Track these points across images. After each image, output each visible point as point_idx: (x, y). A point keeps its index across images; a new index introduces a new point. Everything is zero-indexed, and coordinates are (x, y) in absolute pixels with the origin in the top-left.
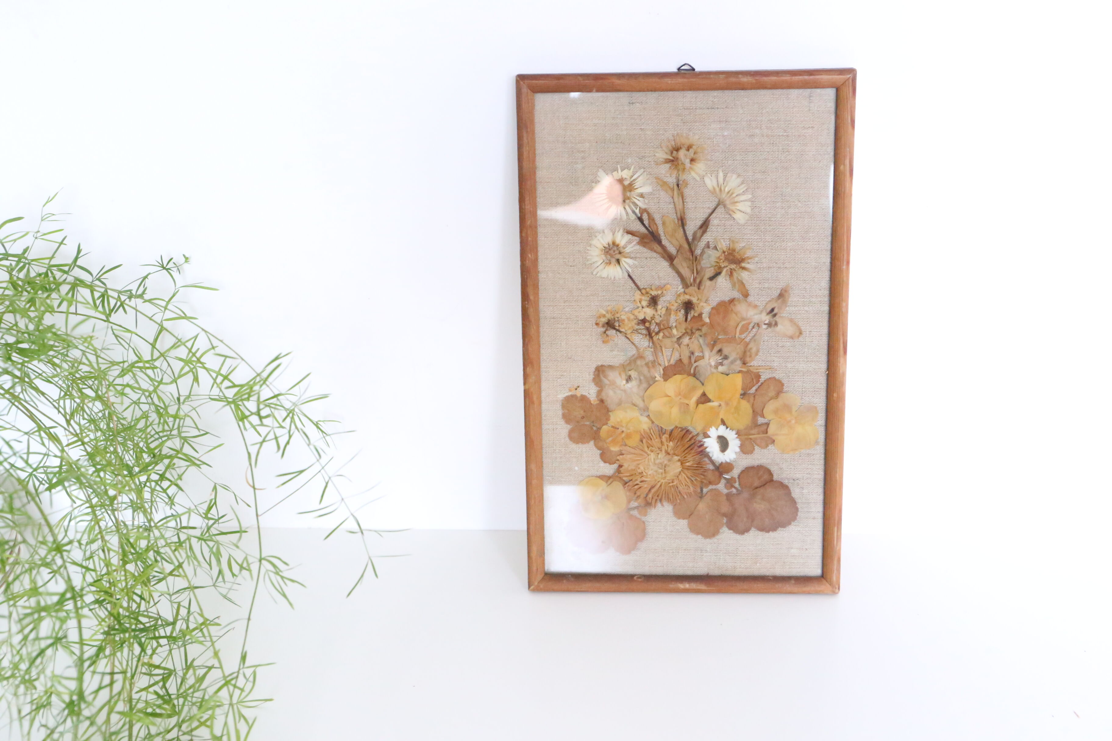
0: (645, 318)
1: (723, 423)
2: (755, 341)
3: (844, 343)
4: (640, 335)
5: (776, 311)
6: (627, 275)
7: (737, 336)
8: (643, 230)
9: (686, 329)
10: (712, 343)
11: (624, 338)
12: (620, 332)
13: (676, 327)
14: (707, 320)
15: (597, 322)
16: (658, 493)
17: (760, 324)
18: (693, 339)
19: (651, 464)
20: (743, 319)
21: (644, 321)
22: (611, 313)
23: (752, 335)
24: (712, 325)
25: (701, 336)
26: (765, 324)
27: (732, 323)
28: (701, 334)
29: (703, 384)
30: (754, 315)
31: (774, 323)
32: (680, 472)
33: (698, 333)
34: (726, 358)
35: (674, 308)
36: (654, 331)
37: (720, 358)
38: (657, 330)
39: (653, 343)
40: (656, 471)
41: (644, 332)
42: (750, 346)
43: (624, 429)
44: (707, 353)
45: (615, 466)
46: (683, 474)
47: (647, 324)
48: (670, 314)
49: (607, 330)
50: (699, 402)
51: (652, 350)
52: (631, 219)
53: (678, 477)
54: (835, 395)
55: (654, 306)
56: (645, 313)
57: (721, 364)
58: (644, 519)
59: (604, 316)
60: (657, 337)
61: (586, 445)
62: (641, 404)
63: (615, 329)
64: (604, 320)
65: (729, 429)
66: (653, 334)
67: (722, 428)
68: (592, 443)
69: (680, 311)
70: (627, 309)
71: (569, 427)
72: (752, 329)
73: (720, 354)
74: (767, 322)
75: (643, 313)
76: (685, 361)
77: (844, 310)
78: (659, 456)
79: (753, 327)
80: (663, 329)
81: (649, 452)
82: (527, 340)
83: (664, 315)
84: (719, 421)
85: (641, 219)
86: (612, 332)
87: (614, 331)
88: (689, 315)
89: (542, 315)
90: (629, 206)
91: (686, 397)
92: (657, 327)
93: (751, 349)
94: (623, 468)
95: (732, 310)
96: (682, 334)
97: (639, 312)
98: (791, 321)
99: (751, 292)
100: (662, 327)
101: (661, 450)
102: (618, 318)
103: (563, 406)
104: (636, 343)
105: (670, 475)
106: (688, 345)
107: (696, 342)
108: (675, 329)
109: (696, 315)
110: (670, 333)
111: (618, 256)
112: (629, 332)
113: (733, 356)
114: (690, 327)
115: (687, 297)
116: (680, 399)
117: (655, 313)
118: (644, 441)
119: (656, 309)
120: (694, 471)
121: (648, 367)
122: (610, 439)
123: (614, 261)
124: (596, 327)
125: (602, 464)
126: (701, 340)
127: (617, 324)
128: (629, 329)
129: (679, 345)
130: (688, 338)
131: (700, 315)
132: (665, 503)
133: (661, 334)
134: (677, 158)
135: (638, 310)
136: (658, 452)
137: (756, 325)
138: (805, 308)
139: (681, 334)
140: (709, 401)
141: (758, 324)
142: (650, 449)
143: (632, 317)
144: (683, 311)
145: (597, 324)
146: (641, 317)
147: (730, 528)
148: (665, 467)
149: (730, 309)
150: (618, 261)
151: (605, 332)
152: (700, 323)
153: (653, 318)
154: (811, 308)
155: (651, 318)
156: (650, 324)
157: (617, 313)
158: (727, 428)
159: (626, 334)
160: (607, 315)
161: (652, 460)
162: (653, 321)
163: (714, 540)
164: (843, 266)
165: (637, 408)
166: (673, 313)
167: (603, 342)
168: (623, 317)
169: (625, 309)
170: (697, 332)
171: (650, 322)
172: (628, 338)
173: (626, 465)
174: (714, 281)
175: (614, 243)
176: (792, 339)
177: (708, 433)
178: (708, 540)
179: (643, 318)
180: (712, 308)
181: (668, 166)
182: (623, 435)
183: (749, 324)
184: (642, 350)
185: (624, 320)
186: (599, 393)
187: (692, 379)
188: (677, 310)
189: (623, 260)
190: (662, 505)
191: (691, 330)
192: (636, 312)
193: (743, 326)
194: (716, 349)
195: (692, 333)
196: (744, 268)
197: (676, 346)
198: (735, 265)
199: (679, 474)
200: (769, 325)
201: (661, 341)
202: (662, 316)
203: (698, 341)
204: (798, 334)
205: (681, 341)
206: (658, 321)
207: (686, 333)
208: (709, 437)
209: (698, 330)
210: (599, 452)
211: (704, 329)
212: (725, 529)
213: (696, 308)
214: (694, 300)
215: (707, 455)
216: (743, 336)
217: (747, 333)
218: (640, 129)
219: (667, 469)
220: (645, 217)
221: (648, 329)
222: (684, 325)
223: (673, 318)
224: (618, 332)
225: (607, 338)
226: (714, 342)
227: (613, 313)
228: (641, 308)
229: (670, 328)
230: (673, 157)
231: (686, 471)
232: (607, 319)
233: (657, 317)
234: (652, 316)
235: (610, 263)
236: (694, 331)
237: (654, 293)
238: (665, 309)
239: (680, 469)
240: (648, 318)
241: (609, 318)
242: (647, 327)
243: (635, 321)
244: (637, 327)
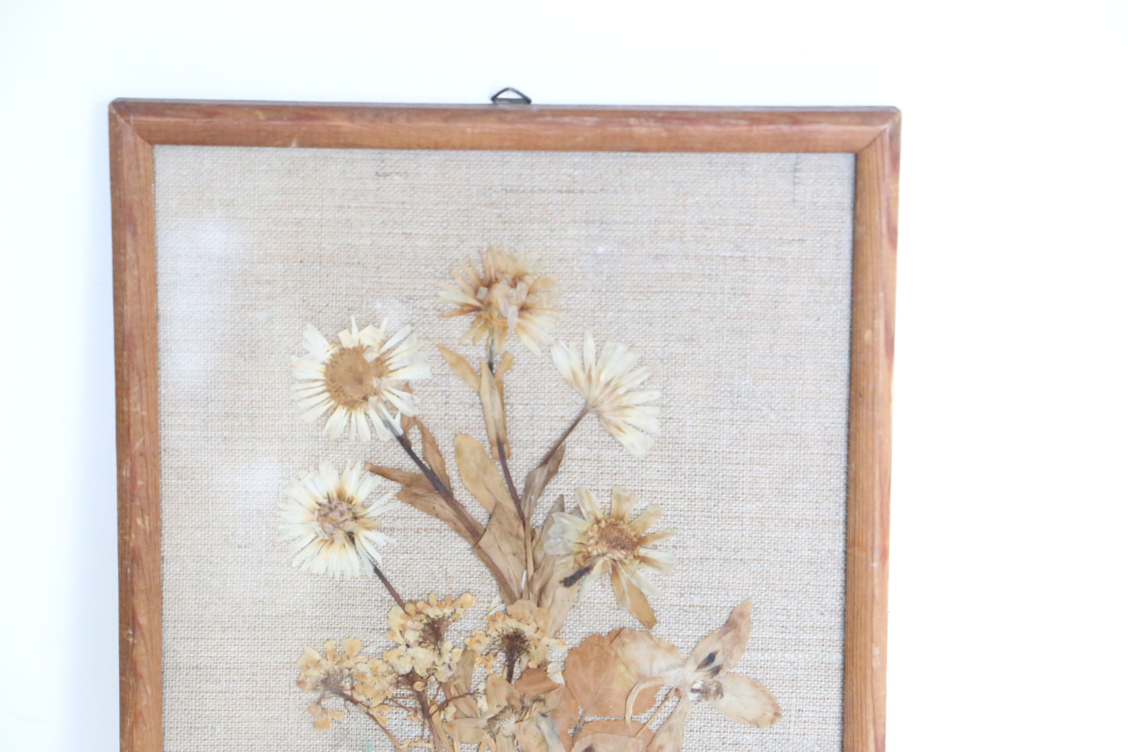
0: (413, 671)
2: (670, 729)
3: (876, 739)
4: (401, 710)
5: (717, 662)
6: (371, 569)
7: (628, 718)
8: (410, 466)
9: (508, 699)
10: (571, 731)
11: (363, 718)
12: (355, 703)
13: (485, 692)
14: (559, 679)
15: (300, 679)
17: (681, 689)
18: (525, 723)
20: (642, 678)
21: (410, 678)
22: (334, 657)
23: (662, 715)
24: (569, 691)
25: (544, 715)
26: (693, 691)
27: (618, 687)
28: (544, 710)
30: (667, 670)
31: (714, 688)
33: (536, 709)
35: (480, 648)
36: (433, 703)
38: (441, 698)
39: (431, 728)
41: (412, 703)
42: (658, 742)
47: (418, 686)
48: (472, 663)
49: (322, 697)
51: (430, 746)
52: (382, 438)
55: (436, 644)
56: (413, 658)
59: (317, 664)
60: (442, 717)
63: (342, 695)
64: (316, 674)
66: (433, 709)
69: (495, 655)
70: (371, 650)
72: (663, 702)
74: (697, 686)
75: (408, 659)
77: (876, 663)
79: (666, 698)
80: (456, 698)
82: (129, 721)
83: (457, 664)
85: (404, 441)
87: (341, 700)
88: (516, 664)
89: (168, 660)
90: (378, 410)
92: (441, 693)
93: (662, 747)
95: (617, 656)
96: (500, 709)
97: (400, 657)
98: (755, 683)
99: (662, 615)
100: (453, 692)
102: (350, 669)
104: (391, 728)
106: (514, 737)
107: (533, 728)
108: (484, 697)
109: (533, 665)
110: (471, 707)
111: (351, 526)
112: (376, 702)
114: (518, 695)
115: (511, 625)
117: (436, 659)
119: (440, 650)
123: (340, 536)
124: (298, 689)
126: (544, 725)
127: (347, 684)
128: (376, 695)
129: (494, 737)
130: (514, 719)
131: (542, 666)
133: (451, 709)
134: (489, 304)
135: (396, 652)
137: (673, 693)
138: (786, 655)
139: (497, 711)
141: (677, 690)
143: (383, 668)
144: (502, 657)
145: (300, 683)
146: (405, 668)
149: (613, 654)
150: (351, 537)
151: (319, 703)
152: (545, 685)
153: (432, 671)
154: (800, 656)
155: (428, 670)
156: (426, 685)
157: (348, 658)
159: (368, 707)
160: (324, 662)
162: (433, 678)
164: (873, 561)
166: (478, 660)
167: (315, 725)
168: (362, 668)
169: (365, 650)
170: (535, 705)
171: (425, 681)
172: (372, 717)
174: (575, 587)
175: (341, 496)
176: (758, 727)
179: (408, 670)
180: (571, 651)
181: (468, 319)
183: (657, 688)
184: (406, 746)
185: (363, 675)
188: (487, 654)
189: (362, 535)
191: (522, 701)
192: (392, 657)
193: (642, 693)
194: (581, 746)
195: (523, 708)
196: (644, 560)
197: (487, 736)
198: (623, 552)
200: (704, 692)
201: (451, 725)
202: (454, 667)
203: (539, 727)
204: (770, 715)
205: (497, 726)
206: (443, 680)
207: (511, 707)
209: (537, 700)
211: (553, 700)
213: (532, 650)
214: (528, 631)
216: (642, 718)
217: (653, 709)
218: (404, 234)
220: (414, 436)
221: (420, 696)
222: (504, 690)
223: (478, 671)
224: (348, 702)
225: (325, 716)
226: (575, 729)
227: (338, 659)
228: (403, 647)
229: (472, 694)
230: (480, 301)
232: (323, 671)
233: (440, 669)
234: (429, 666)
235: (333, 542)
236: (527, 702)
237: (434, 613)
238: (461, 650)
240: (421, 671)
241: (327, 668)
242: (418, 692)
243: (389, 678)
244: (393, 691)
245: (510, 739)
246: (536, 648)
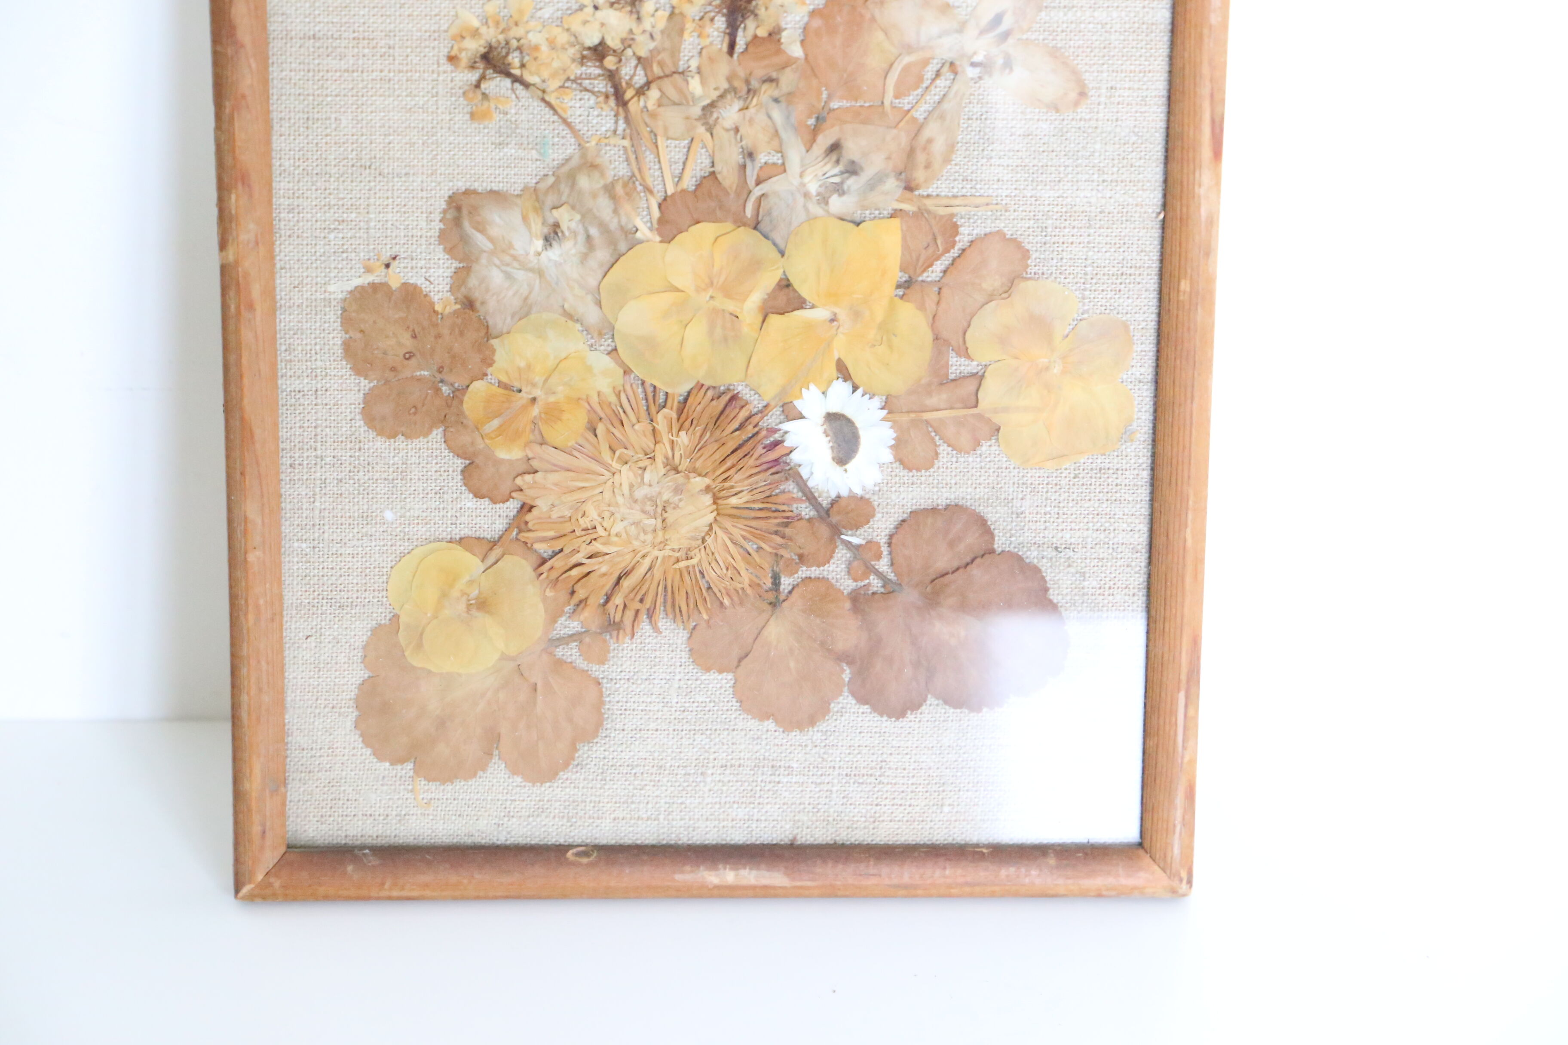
0: (602, 43)
1: (843, 372)
2: (942, 117)
3: (1213, 121)
4: (587, 95)
5: (1007, 23)
7: (887, 103)
9: (729, 79)
10: (811, 121)
11: (537, 106)
12: (526, 85)
13: (699, 71)
14: (796, 51)
15: (453, 53)
16: (642, 592)
17: (957, 63)
18: (752, 110)
19: (620, 499)
20: (909, 49)
21: (599, 52)
22: (497, 23)
23: (932, 98)
24: (810, 68)
25: (776, 100)
26: (973, 65)
27: (874, 62)
28: (776, 93)
29: (782, 253)
30: (940, 37)
31: (1000, 61)
32: (711, 525)
33: (767, 92)
34: (853, 170)
35: (692, 11)
36: (629, 84)
37: (836, 170)
38: (640, 79)
39: (627, 120)
40: (636, 524)
41: (602, 85)
42: (926, 133)
43: (538, 393)
44: (795, 154)
45: (512, 507)
46: (720, 533)
47: (610, 62)
48: (681, 31)
49: (483, 78)
50: (767, 311)
51: (626, 143)
53: (703, 540)
54: (1184, 285)
55: (633, 5)
56: (603, 25)
57: (838, 188)
58: (596, 670)
59: (475, 33)
60: (642, 103)
61: (420, 442)
62: (592, 315)
63: (508, 75)
64: (474, 47)
65: (860, 392)
66: (629, 94)
67: (840, 388)
68: (437, 434)
69: (712, 20)
70: (546, 13)
71: (365, 384)
72: (933, 80)
73: (834, 157)
74: (978, 58)
75: (597, 25)
76: (728, 177)
77: (1214, 19)
78: (647, 476)
79: (938, 74)
80: (660, 78)
81: (615, 465)
83: (662, 32)
84: (831, 370)
86: (497, 85)
87: (508, 82)
88: (740, 33)
89: (275, 26)
91: (727, 292)
92: (640, 72)
93: (930, 141)
94: (535, 511)
95: (873, 19)
96: (717, 93)
97: (585, 22)
98: (1055, 53)
100: (657, 70)
101: (653, 459)
102: (519, 40)
103: (347, 321)
104: (573, 119)
105: (679, 538)
106: (737, 130)
107: (761, 118)
108: (697, 78)
109: (762, 33)
110: (680, 91)
112: (553, 85)
113: (874, 165)
114: (742, 73)
116: (712, 297)
117: (634, 26)
118: (601, 429)
119: (638, 13)
120: (754, 523)
121: (613, 197)
122: (496, 423)
124: (449, 67)
125: (469, 502)
126: (777, 114)
127: (514, 59)
128: (554, 75)
129: (710, 130)
130: (737, 105)
131: (774, 34)
132: (664, 623)
133: (654, 94)
135: (581, 16)
136: (641, 464)
137: (946, 68)
138: (1096, 14)
139: (714, 95)
140: (800, 304)
141: (952, 64)
142: (617, 453)
143: (563, 38)
144: (721, 22)
145: (452, 59)
146: (593, 40)
147: (862, 700)
148: (664, 509)
149: (868, 16)
151: (478, 86)
152: (777, 60)
153: (628, 42)
154: (1115, 15)
155: (623, 41)
156: (620, 61)
157: (516, 24)
158: (855, 388)
159: (544, 91)
160: (483, 30)
161: (626, 489)
162: (629, 52)
163: (814, 734)
165: (578, 326)
166: (689, 26)
167: (473, 116)
168: (534, 38)
169: (539, 14)
170: (765, 87)
171: (619, 55)
172: (549, 104)
173: (542, 505)
176: (1057, 111)
177: (798, 404)
178: (795, 736)
179: (596, 41)
180: (813, 13)
182: (535, 411)
183: (926, 62)
184: (593, 143)
185: (536, 48)
186: (461, 276)
187: (746, 235)
188: (701, 19)
190: (656, 629)
191: (747, 82)
192: (575, 24)
193: (906, 69)
194: (824, 140)
195: (749, 91)
197: (701, 130)
199: (708, 533)
200: (987, 66)
201: (653, 115)
202: (658, 36)
203: (770, 117)
204: (1073, 95)
205: (715, 115)
206: (643, 53)
207: (733, 90)
208: (801, 416)
209: (770, 80)
210: (460, 463)
211: (788, 79)
212: (846, 700)
213: (762, 12)
215: (793, 474)
216: (905, 103)
217: (919, 91)
219: (671, 516)
221: (612, 76)
222: (724, 67)
223: (690, 42)
224: (517, 85)
225: (486, 104)
226: (818, 118)
227: (503, 25)
228: (590, 10)
229: (682, 73)
231: (728, 523)
232: (482, 42)
233: (640, 38)
234: (624, 35)
236: (754, 84)
238: (667, 14)
239: (710, 517)
240: (613, 43)
241: (489, 39)
242: (610, 71)
243: (572, 51)
244: (577, 70)
245: (732, 133)
246: (767, 8)
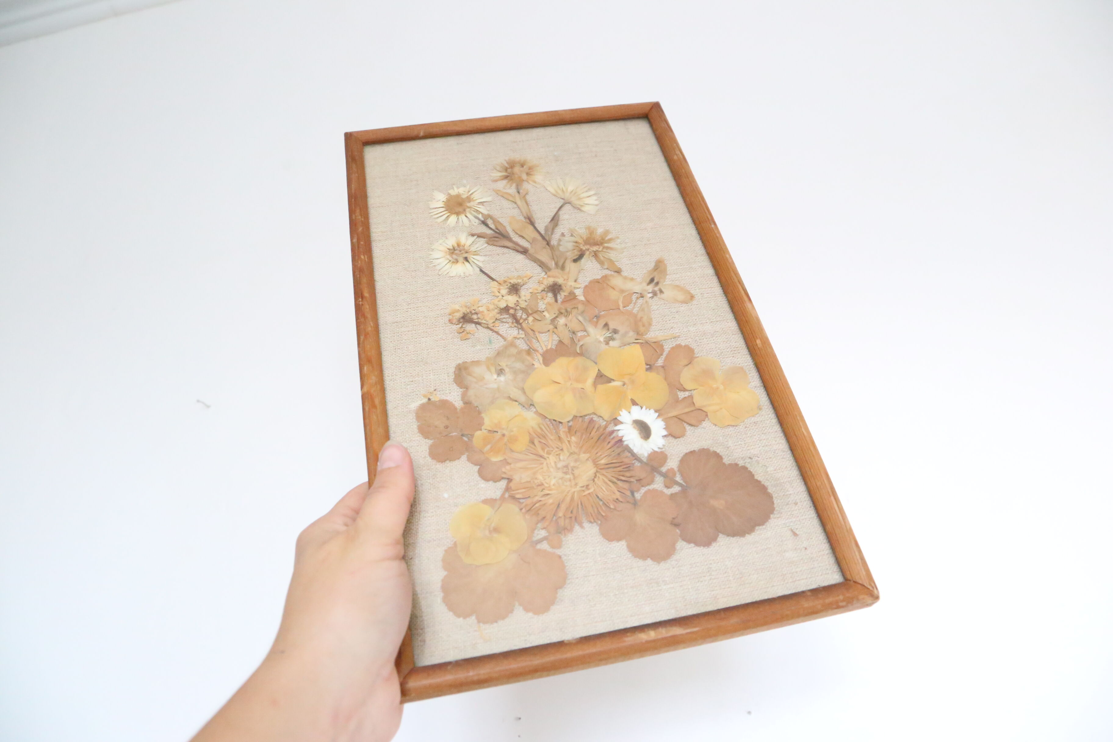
0: (507, 306)
1: (634, 403)
2: (644, 311)
4: (505, 324)
5: (656, 279)
6: (478, 269)
7: (621, 309)
8: (489, 232)
9: (558, 310)
10: (594, 319)
11: (486, 330)
12: (480, 324)
13: (546, 310)
14: (582, 298)
15: (450, 319)
16: (571, 508)
17: (643, 293)
18: (570, 318)
19: (552, 470)
20: (623, 291)
21: (507, 309)
22: (466, 307)
23: (638, 306)
24: (588, 302)
25: (579, 314)
26: (649, 293)
27: (612, 298)
28: (578, 312)
29: (596, 363)
30: (633, 287)
32: (595, 473)
33: (574, 312)
34: (615, 331)
35: (539, 292)
36: (521, 317)
37: (609, 333)
38: (524, 315)
39: (522, 329)
40: (562, 478)
41: (510, 320)
42: (639, 317)
43: (505, 432)
44: (591, 329)
45: (503, 484)
46: (601, 477)
47: (512, 311)
48: (537, 299)
49: (463, 325)
50: (595, 384)
51: (524, 337)
52: (475, 224)
53: (594, 480)
54: (758, 342)
55: (517, 293)
56: (506, 301)
57: (612, 339)
58: (558, 552)
59: (458, 311)
60: (527, 323)
61: (456, 462)
62: (522, 399)
63: (473, 322)
64: (459, 315)
65: (644, 408)
66: (521, 321)
67: (635, 409)
68: (464, 458)
69: (547, 295)
70: (484, 301)
71: (430, 442)
72: (636, 300)
73: (607, 328)
74: (651, 291)
75: (504, 301)
76: (566, 341)
77: (730, 261)
78: (562, 458)
79: (637, 298)
80: (532, 314)
81: (545, 455)
83: (529, 300)
84: (630, 402)
85: (484, 223)
86: (470, 327)
87: (473, 325)
88: (558, 296)
90: (471, 214)
91: (578, 381)
92: (524, 313)
93: (642, 318)
94: (514, 482)
96: (555, 315)
98: (677, 287)
99: (623, 268)
100: (530, 312)
101: (562, 450)
102: (475, 312)
103: (418, 417)
104: (502, 333)
105: (583, 481)
106: (566, 325)
107: (574, 319)
108: (546, 312)
109: (567, 294)
110: (541, 317)
111: (466, 255)
112: (491, 323)
113: (622, 329)
114: (563, 308)
115: (551, 280)
116: (571, 384)
117: (518, 299)
118: (536, 442)
119: (519, 296)
120: (615, 469)
122: (489, 447)
123: (461, 259)
124: (450, 325)
125: (483, 484)
126: (580, 317)
127: (474, 317)
128: (491, 319)
129: (556, 327)
130: (564, 318)
131: (572, 294)
132: (586, 525)
133: (531, 319)
134: (513, 174)
135: (498, 300)
136: (558, 453)
137: (639, 296)
140: (610, 380)
141: (641, 294)
142: (546, 451)
143: (492, 308)
144: (550, 295)
145: (450, 321)
146: (503, 305)
147: (689, 541)
148: (573, 470)
149: (606, 286)
150: (466, 259)
151: (462, 328)
152: (576, 302)
153: (517, 304)
155: (515, 304)
156: (515, 311)
157: (473, 306)
158: (642, 408)
159: (488, 325)
160: (461, 310)
161: (553, 464)
162: (518, 308)
163: (671, 562)
165: (517, 403)
167: (462, 339)
168: (481, 309)
169: (481, 301)
170: (573, 310)
171: (514, 309)
172: (490, 329)
173: (516, 478)
174: (578, 263)
175: (459, 245)
176: (685, 303)
177: (619, 418)
178: (663, 565)
179: (505, 306)
180: (585, 287)
181: (505, 182)
182: (506, 439)
183: (631, 295)
184: (511, 339)
185: (483, 312)
186: (464, 394)
187: (579, 360)
188: (543, 294)
189: (471, 258)
190: (582, 527)
191: (566, 310)
192: (495, 302)
193: (625, 298)
194: (602, 322)
195: (567, 312)
196: (608, 248)
197: (552, 328)
198: (598, 246)
199: (595, 477)
200: (655, 294)
201: (532, 326)
202: (528, 302)
203: (577, 319)
204: (689, 298)
205: (556, 322)
206: (523, 307)
207: (561, 313)
208: (621, 423)
209: (574, 308)
210: (476, 468)
211: (581, 307)
212: (681, 544)
213: (565, 289)
214: (560, 281)
215: (627, 449)
216: (629, 308)
217: (632, 304)
218: (471, 160)
219: (576, 472)
220: (490, 222)
221: (513, 316)
222: (556, 307)
223: (540, 301)
224: (478, 326)
225: (466, 333)
226: (596, 318)
227: (468, 307)
228: (500, 297)
229: (540, 311)
230: (508, 173)
231: (604, 472)
232: (461, 314)
233: (521, 302)
235: (457, 262)
236: (569, 310)
237: (513, 281)
238: (530, 295)
239: (593, 470)
240: (511, 305)
241: (464, 311)
242: (512, 314)
243: (496, 311)
244: (498, 316)
245: (564, 326)
